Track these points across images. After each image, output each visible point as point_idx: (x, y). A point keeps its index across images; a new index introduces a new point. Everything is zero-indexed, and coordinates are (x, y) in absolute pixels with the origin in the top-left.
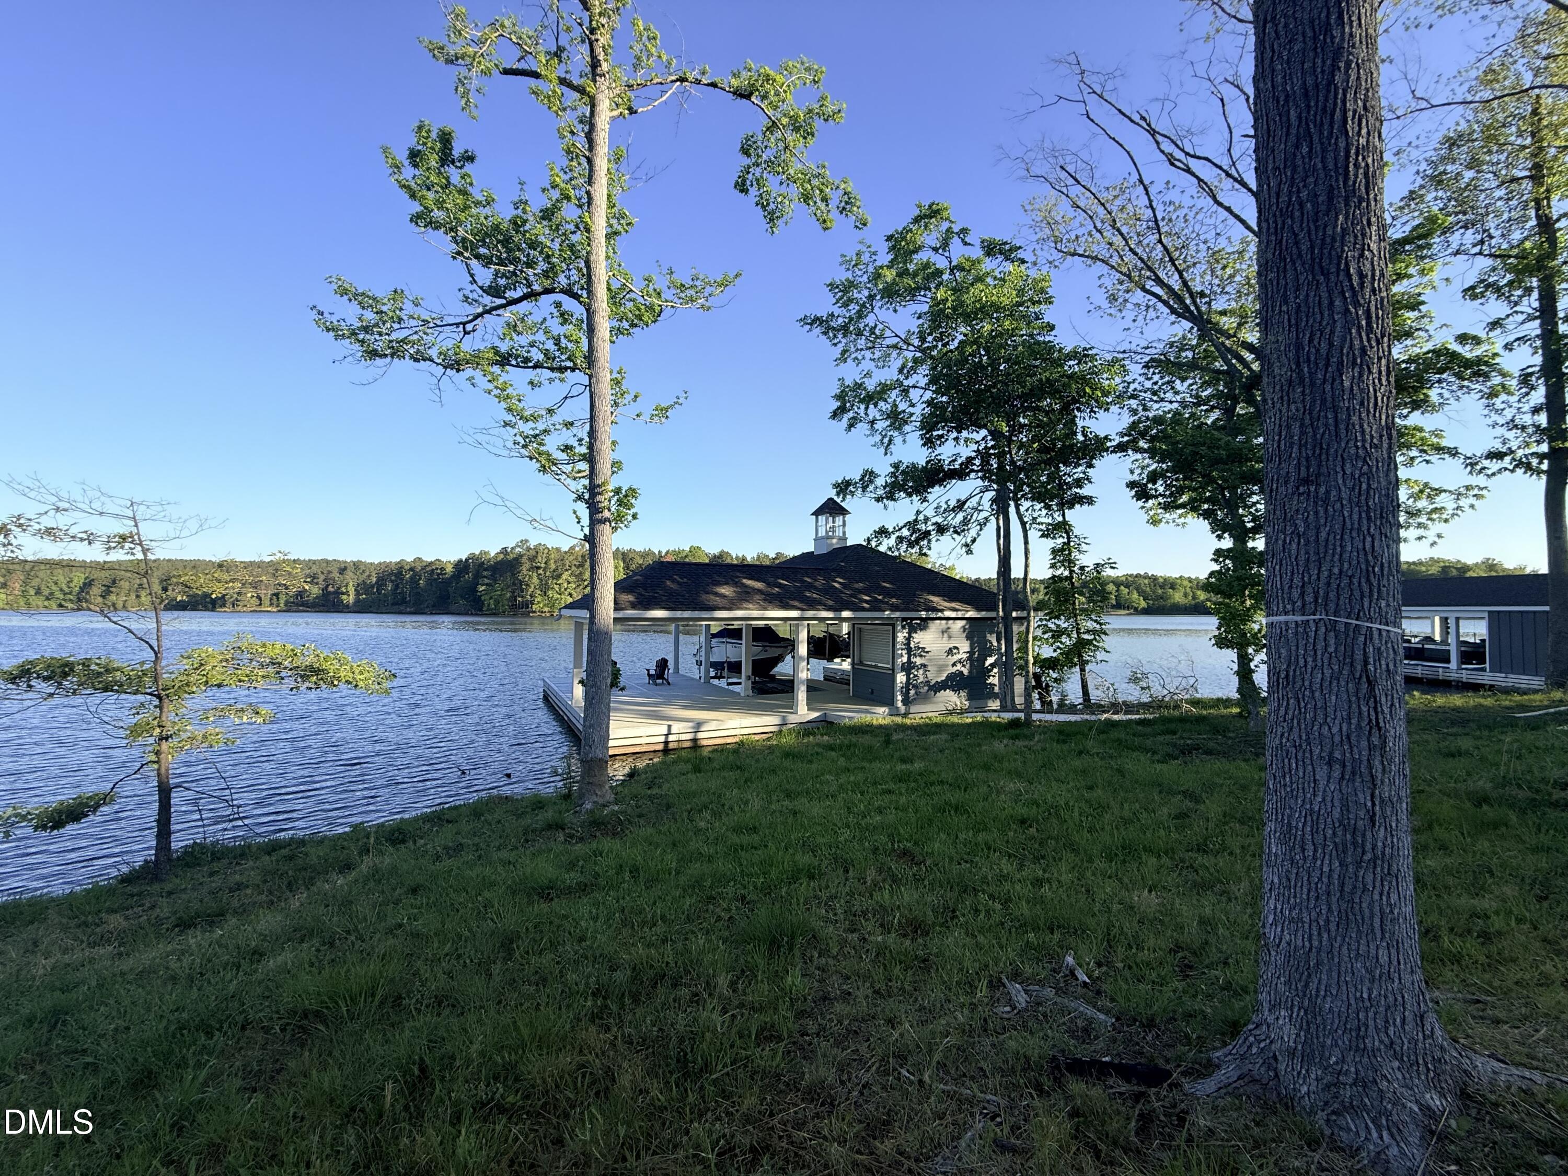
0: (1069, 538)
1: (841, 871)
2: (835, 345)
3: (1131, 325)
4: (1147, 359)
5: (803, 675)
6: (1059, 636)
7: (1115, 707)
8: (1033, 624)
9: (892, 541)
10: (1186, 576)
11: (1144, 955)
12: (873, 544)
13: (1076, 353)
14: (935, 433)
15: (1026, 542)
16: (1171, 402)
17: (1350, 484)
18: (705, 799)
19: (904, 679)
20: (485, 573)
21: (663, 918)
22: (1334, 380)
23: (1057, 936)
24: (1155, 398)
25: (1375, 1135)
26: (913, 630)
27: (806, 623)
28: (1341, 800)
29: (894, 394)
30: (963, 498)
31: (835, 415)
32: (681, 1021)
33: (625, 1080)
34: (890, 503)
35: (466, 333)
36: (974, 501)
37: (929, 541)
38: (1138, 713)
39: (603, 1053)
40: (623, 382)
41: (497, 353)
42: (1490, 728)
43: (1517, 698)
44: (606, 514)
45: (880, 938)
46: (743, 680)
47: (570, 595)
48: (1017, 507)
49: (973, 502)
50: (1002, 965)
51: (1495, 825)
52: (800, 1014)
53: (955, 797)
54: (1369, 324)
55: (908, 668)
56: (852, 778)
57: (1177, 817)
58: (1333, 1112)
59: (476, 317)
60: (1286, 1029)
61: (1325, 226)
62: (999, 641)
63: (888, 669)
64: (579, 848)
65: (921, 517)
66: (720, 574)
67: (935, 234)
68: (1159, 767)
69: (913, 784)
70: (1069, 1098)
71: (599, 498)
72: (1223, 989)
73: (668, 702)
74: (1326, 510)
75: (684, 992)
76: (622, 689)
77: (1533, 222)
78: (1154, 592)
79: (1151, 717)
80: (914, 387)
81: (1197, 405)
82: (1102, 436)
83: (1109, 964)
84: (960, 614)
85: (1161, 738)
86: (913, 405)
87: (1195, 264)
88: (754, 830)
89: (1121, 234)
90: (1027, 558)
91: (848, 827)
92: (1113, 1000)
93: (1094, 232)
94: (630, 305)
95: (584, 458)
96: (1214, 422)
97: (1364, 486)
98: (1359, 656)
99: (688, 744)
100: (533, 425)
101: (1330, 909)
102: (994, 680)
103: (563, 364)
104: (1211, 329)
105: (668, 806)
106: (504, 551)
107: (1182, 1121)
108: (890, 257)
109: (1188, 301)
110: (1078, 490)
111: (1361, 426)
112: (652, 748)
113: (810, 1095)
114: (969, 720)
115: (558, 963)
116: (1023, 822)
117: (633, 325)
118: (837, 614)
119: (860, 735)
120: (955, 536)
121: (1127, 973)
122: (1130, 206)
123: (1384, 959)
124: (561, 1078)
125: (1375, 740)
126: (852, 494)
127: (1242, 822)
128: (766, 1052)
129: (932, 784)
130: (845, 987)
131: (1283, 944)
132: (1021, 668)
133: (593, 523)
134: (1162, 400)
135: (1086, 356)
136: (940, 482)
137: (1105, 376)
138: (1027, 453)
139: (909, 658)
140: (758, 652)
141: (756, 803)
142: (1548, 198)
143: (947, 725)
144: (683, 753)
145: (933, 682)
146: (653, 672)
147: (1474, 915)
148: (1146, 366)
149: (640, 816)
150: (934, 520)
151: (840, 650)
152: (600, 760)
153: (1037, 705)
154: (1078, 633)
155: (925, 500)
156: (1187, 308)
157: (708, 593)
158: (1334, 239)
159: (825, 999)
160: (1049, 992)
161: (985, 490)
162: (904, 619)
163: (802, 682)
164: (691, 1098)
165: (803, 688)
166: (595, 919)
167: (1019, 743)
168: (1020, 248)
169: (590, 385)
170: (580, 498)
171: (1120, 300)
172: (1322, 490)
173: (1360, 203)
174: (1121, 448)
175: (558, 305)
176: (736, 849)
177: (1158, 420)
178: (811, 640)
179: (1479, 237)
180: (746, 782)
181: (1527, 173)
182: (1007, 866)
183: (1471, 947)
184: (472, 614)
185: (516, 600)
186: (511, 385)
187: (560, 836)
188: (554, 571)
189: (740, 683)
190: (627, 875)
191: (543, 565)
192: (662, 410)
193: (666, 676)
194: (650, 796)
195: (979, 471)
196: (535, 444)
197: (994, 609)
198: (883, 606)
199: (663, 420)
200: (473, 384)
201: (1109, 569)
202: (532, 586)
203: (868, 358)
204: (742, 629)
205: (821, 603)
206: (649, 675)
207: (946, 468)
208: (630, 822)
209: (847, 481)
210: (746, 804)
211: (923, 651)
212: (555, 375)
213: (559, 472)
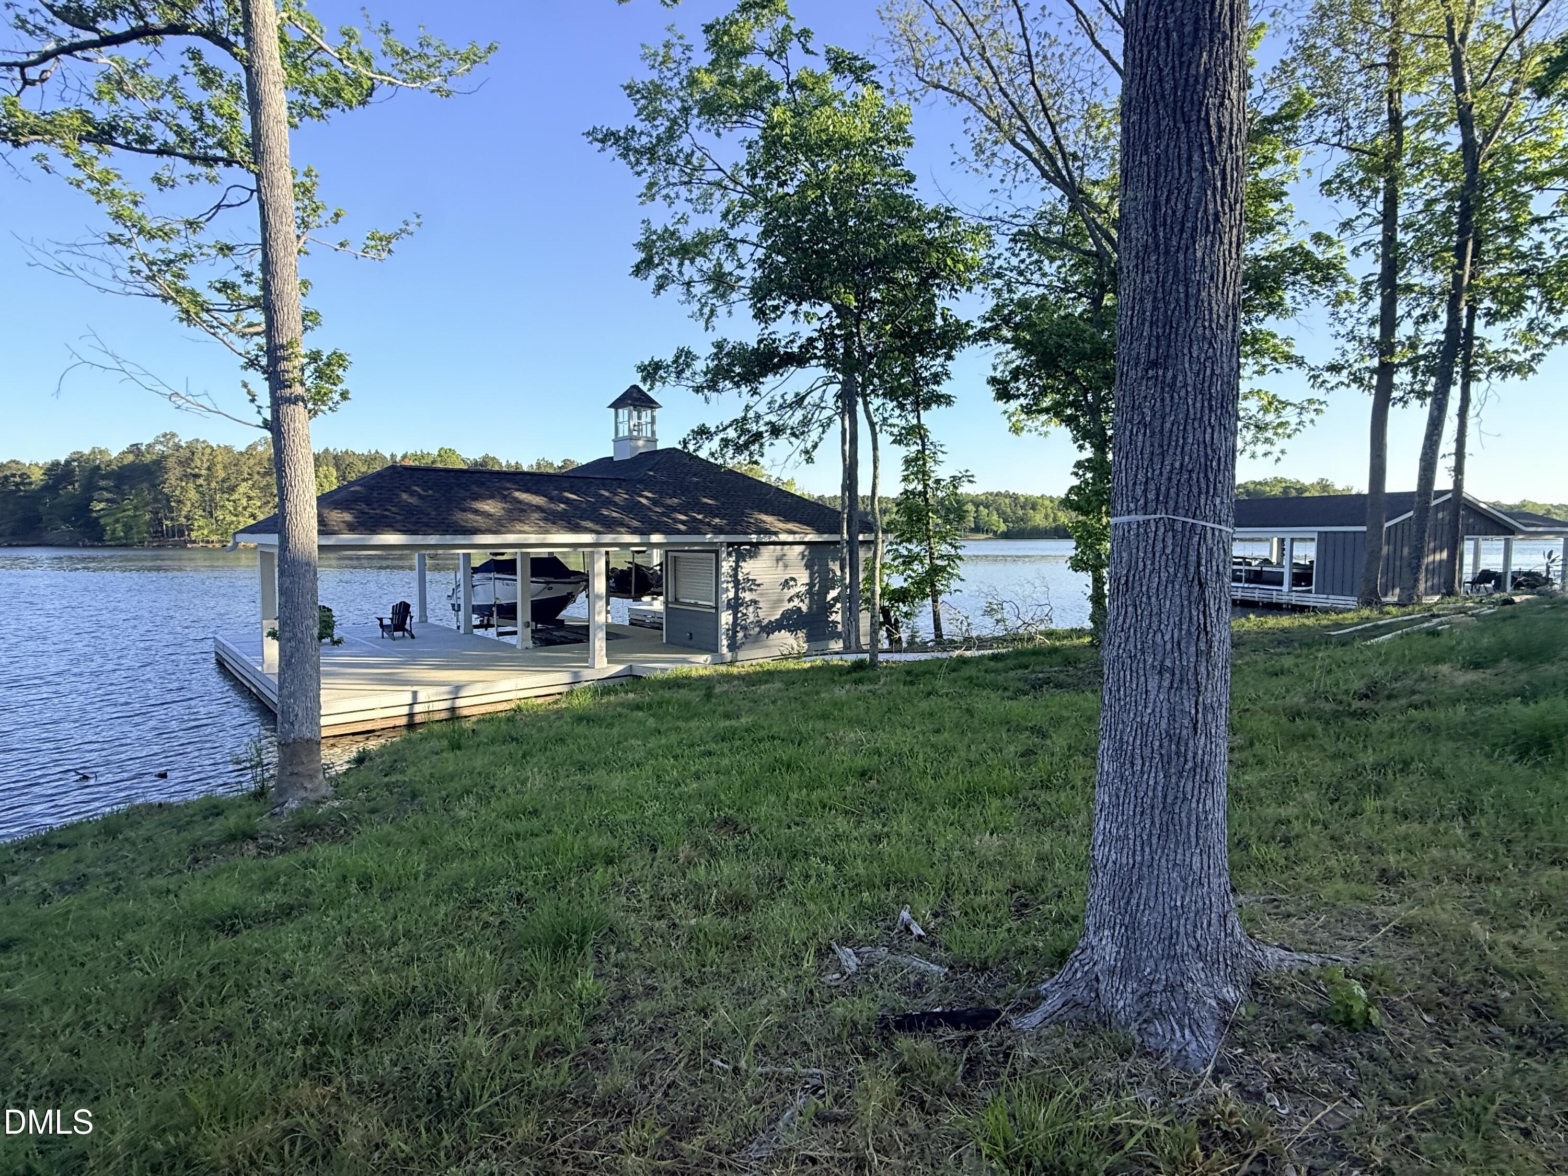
0: (923, 445)
1: (646, 851)
2: (639, 174)
3: (998, 186)
4: (1015, 230)
5: (601, 618)
6: (910, 563)
7: (968, 642)
8: (881, 548)
9: (715, 444)
10: (1047, 494)
11: (981, 900)
12: (691, 447)
13: (938, 213)
14: (769, 303)
15: (875, 448)
16: (1038, 286)
17: (1195, 368)
18: (467, 782)
19: (730, 619)
20: (103, 483)
21: (407, 934)
22: (1187, 248)
23: (893, 891)
24: (1021, 279)
25: (1178, 1034)
26: (741, 557)
27: (604, 550)
28: (1169, 710)
29: (717, 248)
30: (803, 392)
31: (638, 270)
32: (433, 1054)
33: (354, 1137)
34: (713, 395)
35: (26, 82)
36: (816, 395)
37: (762, 445)
38: (991, 647)
39: (321, 1111)
40: (316, 190)
41: (87, 121)
42: (1309, 646)
43: (1334, 617)
44: (298, 390)
45: (693, 922)
46: (519, 628)
47: (253, 516)
48: (866, 404)
49: (814, 397)
50: (832, 931)
51: (1304, 737)
52: (590, 1022)
53: (785, 753)
54: (1224, 186)
55: (735, 605)
56: (663, 741)
57: (1022, 755)
58: (1145, 1021)
59: (45, 57)
60: (1108, 949)
61: (1190, 64)
62: (842, 569)
63: (711, 607)
64: (280, 861)
65: (751, 414)
66: (481, 485)
67: (767, 32)
68: (1008, 703)
69: (738, 743)
70: (897, 1055)
71: (284, 365)
72: (1055, 922)
73: (412, 660)
74: (1172, 397)
75: (437, 1019)
76: (338, 642)
77: (1385, 117)
78: (1015, 513)
79: (1004, 651)
80: (743, 241)
81: (1066, 291)
82: (963, 321)
83: (945, 913)
84: (798, 538)
85: (1012, 674)
86: (741, 266)
87: (1069, 117)
88: (535, 813)
89: (991, 68)
90: (875, 468)
91: (657, 798)
92: (947, 949)
93: (961, 60)
94: (321, 72)
95: (255, 303)
96: (1081, 315)
97: (1208, 372)
98: (1193, 558)
99: (444, 715)
100: (163, 245)
101: (1153, 823)
102: (837, 617)
103: (211, 152)
104: (1082, 200)
105: (414, 796)
106: (135, 449)
107: (1007, 1056)
108: (710, 57)
109: (1060, 164)
110: (935, 387)
111: (1210, 304)
112: (391, 723)
113: (603, 1108)
114: (808, 665)
115: (250, 1011)
116: (863, 774)
117: (327, 103)
118: (644, 539)
119: (674, 690)
120: (793, 439)
121: (963, 920)
122: (1001, 33)
123: (1196, 866)
124: (259, 1151)
125: (1203, 646)
126: (663, 380)
127: (1085, 755)
128: (548, 1071)
129: (761, 740)
130: (649, 982)
131: (1110, 864)
132: (867, 601)
133: (277, 403)
134: (1029, 282)
135: (948, 218)
136: (775, 369)
137: (969, 246)
138: (879, 337)
139: (736, 593)
140: (540, 590)
141: (537, 780)
142: (1399, 91)
143: (780, 672)
144: (436, 727)
145: (765, 622)
146: (387, 622)
147: (1280, 822)
148: (1014, 239)
149: (373, 811)
150: (767, 418)
151: (650, 586)
152: (309, 741)
153: (885, 645)
154: (931, 558)
155: (755, 392)
156: (1058, 171)
157: (464, 510)
158: (1197, 80)
159: (624, 998)
160: (882, 951)
161: (830, 382)
162: (730, 544)
163: (600, 627)
164: (447, 1141)
165: (602, 635)
166: (306, 948)
167: (864, 688)
168: (874, 67)
169: (259, 190)
170: (252, 363)
171: (988, 153)
172: (1170, 374)
173: (1224, 40)
174: (983, 335)
175: (195, 55)
176: (510, 839)
177: (1024, 304)
178: (611, 574)
179: (1339, 126)
180: (524, 756)
181: (1384, 60)
182: (842, 824)
183: (1274, 852)
184: (84, 546)
185: (161, 524)
186: (119, 177)
187: (251, 849)
188: (223, 481)
189: (515, 633)
190: (353, 888)
191: (204, 472)
192: (381, 240)
193: (407, 627)
194: (387, 785)
195: (822, 357)
196: (168, 276)
197: (838, 531)
198: (705, 528)
199: (384, 255)
200: (46, 168)
201: (966, 484)
202: (189, 504)
203: (683, 197)
204: (514, 561)
205: (622, 524)
206: (381, 625)
207: (782, 351)
208: (358, 821)
209: (656, 364)
210: (524, 783)
211: (753, 585)
212: (199, 169)
213: (215, 323)
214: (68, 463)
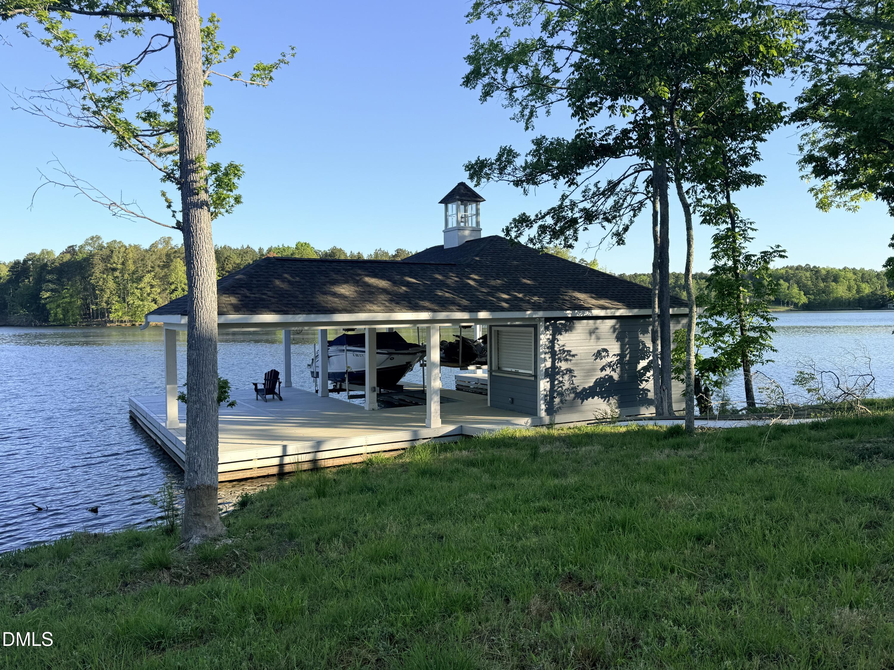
0: (733, 223)
1: (499, 601)
4: (824, 14)
5: (437, 384)
6: (721, 335)
7: (784, 411)
9: (533, 232)
10: (851, 267)
12: (513, 234)
14: (587, 101)
15: (689, 228)
16: (851, 65)
18: (334, 526)
19: (548, 386)
20: (49, 277)
26: (557, 331)
27: (438, 325)
29: (535, 57)
30: (615, 179)
31: (467, 81)
36: (628, 181)
37: (576, 230)
38: (809, 416)
40: (217, 33)
44: (203, 196)
46: (367, 392)
47: (155, 301)
48: (677, 188)
49: (626, 184)
55: (552, 373)
56: (500, 496)
57: (868, 527)
62: (654, 341)
63: (530, 375)
64: (190, 590)
65: (567, 202)
66: (338, 272)
68: (839, 472)
69: (570, 501)
71: (194, 176)
73: (281, 419)
76: (232, 404)
78: (816, 286)
79: (824, 420)
80: (559, 47)
82: (776, 103)
84: (609, 313)
85: (837, 443)
86: (557, 70)
88: (395, 558)
91: (503, 550)
95: (171, 128)
99: (309, 466)
100: (106, 86)
102: (648, 385)
103: (140, 10)
105: (292, 536)
106: (71, 250)
110: (744, 169)
112: (265, 472)
114: (623, 430)
116: (699, 538)
118: (472, 315)
119: (503, 449)
120: (605, 224)
126: (488, 175)
129: (591, 500)
133: (187, 207)
135: (760, 7)
136: (591, 161)
137: (782, 31)
138: (691, 124)
139: (553, 363)
140: (383, 360)
141: (394, 528)
143: (598, 435)
144: (304, 476)
145: (580, 389)
146: (261, 387)
148: (823, 24)
149: (259, 549)
150: (581, 206)
151: (474, 356)
152: (209, 487)
153: (697, 411)
154: (742, 330)
155: (572, 182)
157: (325, 293)
161: (642, 168)
162: (547, 319)
163: (435, 392)
165: (436, 399)
167: (683, 453)
169: (175, 37)
170: (169, 177)
174: (798, 117)
176: (377, 581)
177: (841, 83)
178: (444, 345)
180: (379, 505)
182: (687, 588)
184: (36, 326)
185: (88, 308)
186: (75, 36)
187: (166, 576)
188: (133, 273)
189: (363, 396)
190: (251, 618)
191: (119, 266)
192: (264, 69)
193: (277, 390)
194: (268, 527)
195: (636, 147)
196: (109, 111)
197: (650, 305)
198: (524, 305)
199: (267, 82)
200: (26, 33)
201: (777, 259)
202: (108, 291)
203: (505, 13)
204: (364, 335)
205: (453, 303)
206: (256, 389)
207: (597, 143)
208: (248, 558)
209: (482, 162)
210: (383, 529)
211: (568, 355)
212: (130, 24)
213: (140, 146)
214: (25, 261)
